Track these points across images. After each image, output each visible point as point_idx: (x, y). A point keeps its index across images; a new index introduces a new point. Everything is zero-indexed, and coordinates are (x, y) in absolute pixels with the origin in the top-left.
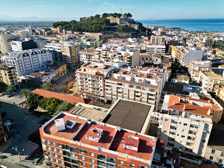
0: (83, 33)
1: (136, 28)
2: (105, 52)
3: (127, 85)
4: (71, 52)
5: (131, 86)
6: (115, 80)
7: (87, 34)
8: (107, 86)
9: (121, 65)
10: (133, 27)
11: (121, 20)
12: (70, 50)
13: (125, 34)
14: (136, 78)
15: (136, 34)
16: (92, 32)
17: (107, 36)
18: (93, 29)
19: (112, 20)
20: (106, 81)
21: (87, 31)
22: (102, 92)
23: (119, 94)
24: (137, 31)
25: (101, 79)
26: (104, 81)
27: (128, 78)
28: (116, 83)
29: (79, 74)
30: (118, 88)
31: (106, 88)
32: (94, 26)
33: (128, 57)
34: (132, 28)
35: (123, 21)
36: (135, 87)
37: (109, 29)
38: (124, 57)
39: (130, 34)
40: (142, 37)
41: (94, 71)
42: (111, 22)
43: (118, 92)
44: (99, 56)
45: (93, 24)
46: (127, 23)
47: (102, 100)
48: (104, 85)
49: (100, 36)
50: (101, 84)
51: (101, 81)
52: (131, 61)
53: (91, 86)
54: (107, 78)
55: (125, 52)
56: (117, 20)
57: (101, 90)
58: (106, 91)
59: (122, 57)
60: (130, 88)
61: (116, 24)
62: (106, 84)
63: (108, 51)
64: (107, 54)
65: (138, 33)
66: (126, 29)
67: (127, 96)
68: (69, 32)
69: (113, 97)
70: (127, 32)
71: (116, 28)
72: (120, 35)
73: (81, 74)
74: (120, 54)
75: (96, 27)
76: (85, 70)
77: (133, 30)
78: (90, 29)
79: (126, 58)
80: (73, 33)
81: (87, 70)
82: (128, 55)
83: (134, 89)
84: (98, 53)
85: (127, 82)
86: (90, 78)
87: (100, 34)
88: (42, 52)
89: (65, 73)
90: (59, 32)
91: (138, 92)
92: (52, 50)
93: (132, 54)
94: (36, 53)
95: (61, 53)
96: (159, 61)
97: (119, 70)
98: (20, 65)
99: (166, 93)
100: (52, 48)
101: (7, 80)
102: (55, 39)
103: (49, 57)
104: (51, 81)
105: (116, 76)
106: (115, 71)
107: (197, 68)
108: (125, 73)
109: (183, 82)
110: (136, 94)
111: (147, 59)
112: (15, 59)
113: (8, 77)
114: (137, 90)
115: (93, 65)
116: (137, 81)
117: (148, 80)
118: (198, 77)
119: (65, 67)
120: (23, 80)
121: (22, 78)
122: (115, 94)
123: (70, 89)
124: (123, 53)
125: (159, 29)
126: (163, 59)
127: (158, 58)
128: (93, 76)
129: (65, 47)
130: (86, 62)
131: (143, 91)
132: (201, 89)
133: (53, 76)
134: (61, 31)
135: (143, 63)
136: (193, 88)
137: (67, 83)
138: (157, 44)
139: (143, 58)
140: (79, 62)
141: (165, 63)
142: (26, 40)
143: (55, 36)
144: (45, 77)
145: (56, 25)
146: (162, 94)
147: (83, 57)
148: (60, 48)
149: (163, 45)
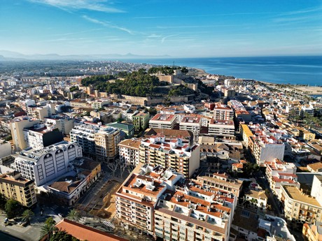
0: (123, 96)
1: (194, 89)
2: (153, 148)
3: (184, 222)
4: (107, 143)
5: (189, 225)
6: (169, 213)
7: (128, 98)
8: (158, 219)
9: (175, 181)
10: (191, 88)
11: (173, 77)
12: (107, 140)
13: (179, 99)
14: (195, 211)
15: (194, 97)
16: (135, 95)
17: (155, 101)
18: (136, 92)
19: (162, 77)
20: (156, 212)
21: (129, 94)
22: (150, 225)
23: (173, 232)
24: (195, 92)
25: (149, 208)
26: (153, 213)
27: (186, 211)
28: (170, 217)
29: (119, 198)
30: (172, 224)
31: (156, 221)
32: (137, 87)
33: (185, 158)
34: (189, 89)
35: (176, 79)
36: (194, 227)
37: (157, 90)
38: (179, 159)
39: (186, 99)
40: (203, 101)
41: (141, 195)
42: (161, 80)
43: (171, 229)
44: (146, 153)
45: (136, 85)
46: (182, 81)
48: (153, 217)
49: (145, 101)
50: (149, 215)
51: (149, 211)
52: (188, 164)
53: (135, 215)
54: (157, 208)
55: (180, 151)
56: (169, 79)
57: (149, 223)
58: (156, 225)
59: (176, 158)
60: (189, 228)
61: (167, 83)
62: (156, 216)
63: (158, 147)
64: (157, 151)
65: (197, 95)
66: (182, 91)
67: (184, 236)
68: (104, 94)
69: (166, 234)
70: (182, 95)
71: (168, 90)
72: (172, 100)
73: (122, 198)
74: (173, 153)
75: (140, 90)
76: (127, 192)
77: (190, 91)
78: (131, 91)
79: (181, 160)
80: (108, 95)
81: (130, 192)
82: (185, 155)
83: (193, 229)
84: (144, 149)
85: (184, 218)
86: (134, 205)
87: (145, 99)
88: (69, 148)
89: (99, 175)
90: (89, 93)
91: (199, 234)
92: (81, 137)
93: (189, 154)
94: (61, 151)
95: (93, 142)
96: (226, 155)
97: (173, 192)
98: (40, 171)
99: (237, 228)
100: (81, 134)
101: (21, 198)
102: (84, 105)
103: (78, 151)
104: (81, 193)
105: (168, 204)
106: (169, 194)
107: (277, 176)
108: (181, 200)
109: (260, 201)
110: (197, 236)
111: (209, 151)
112: (33, 164)
113: (24, 195)
114: (198, 231)
115: (139, 182)
116: (198, 217)
117: (212, 217)
118: (279, 193)
119: (99, 167)
120: (42, 192)
121: (42, 189)
122: (169, 231)
123: (106, 207)
124: (177, 152)
125: (226, 81)
126: (231, 152)
127: (224, 151)
128: (137, 203)
129: (100, 136)
130: (127, 158)
131: (206, 234)
132: (282, 225)
133: (82, 186)
134: (92, 92)
135: (205, 157)
136: (272, 220)
137: (102, 197)
138: (223, 121)
139: (204, 150)
140: (118, 156)
141: (235, 158)
142: (49, 129)
143: (84, 102)
144: (73, 190)
145: (85, 83)
146: (232, 230)
147: (124, 152)
148: (92, 135)
149: (231, 124)
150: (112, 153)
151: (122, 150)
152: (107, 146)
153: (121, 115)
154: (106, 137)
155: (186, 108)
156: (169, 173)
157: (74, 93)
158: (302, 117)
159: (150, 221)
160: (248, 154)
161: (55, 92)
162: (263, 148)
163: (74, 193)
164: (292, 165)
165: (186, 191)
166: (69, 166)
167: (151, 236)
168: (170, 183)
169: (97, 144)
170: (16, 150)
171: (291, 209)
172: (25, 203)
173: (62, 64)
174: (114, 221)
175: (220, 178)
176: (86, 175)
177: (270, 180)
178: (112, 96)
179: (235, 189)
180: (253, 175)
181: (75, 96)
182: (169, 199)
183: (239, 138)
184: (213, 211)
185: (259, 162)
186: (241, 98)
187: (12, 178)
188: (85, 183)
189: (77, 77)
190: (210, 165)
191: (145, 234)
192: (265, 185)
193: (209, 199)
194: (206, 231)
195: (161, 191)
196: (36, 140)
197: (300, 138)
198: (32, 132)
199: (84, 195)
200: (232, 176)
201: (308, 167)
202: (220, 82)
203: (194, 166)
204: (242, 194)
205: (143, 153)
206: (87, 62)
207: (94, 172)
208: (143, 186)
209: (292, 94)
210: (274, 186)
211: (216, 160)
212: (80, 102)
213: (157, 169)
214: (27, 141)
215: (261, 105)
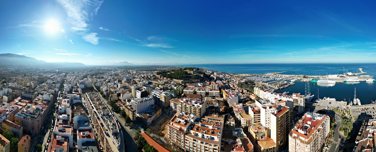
0: (173, 79)
1: (202, 76)
2: (185, 103)
3: (199, 141)
4: (165, 100)
5: (202, 143)
6: (192, 136)
7: (175, 80)
8: (187, 140)
9: (195, 119)
11: (194, 72)
12: (165, 98)
13: (196, 80)
14: (205, 135)
15: (202, 80)
16: (177, 79)
17: (186, 81)
18: (178, 77)
19: (188, 71)
20: (186, 136)
21: (175, 79)
22: (183, 144)
23: (194, 148)
24: (202, 78)
25: (182, 134)
26: (184, 136)
27: (200, 135)
28: (192, 139)
29: (169, 127)
30: (194, 143)
31: (186, 141)
32: (179, 76)
33: (199, 108)
35: (195, 73)
36: (204, 144)
37: (187, 77)
38: (197, 108)
39: (199, 80)
40: (206, 81)
41: (179, 127)
42: (188, 73)
43: (194, 146)
44: (182, 106)
45: (178, 75)
46: (197, 73)
47: (183, 149)
49: (182, 81)
50: (183, 138)
51: (183, 135)
52: (201, 111)
53: (175, 137)
54: (186, 134)
55: (197, 105)
56: (192, 72)
57: (182, 142)
58: (186, 144)
59: (195, 108)
60: (202, 144)
61: (191, 74)
62: (186, 138)
63: (187, 103)
64: (186, 105)
65: (203, 79)
66: (197, 77)
67: (200, 150)
68: (165, 78)
69: (191, 149)
70: (197, 79)
71: (191, 77)
72: (193, 81)
73: (170, 127)
74: (194, 106)
76: (173, 124)
78: (176, 77)
79: (197, 109)
80: (167, 79)
81: (174, 124)
82: (199, 107)
83: (204, 145)
84: (181, 104)
85: (199, 139)
86: (175, 132)
87: (182, 80)
88: (150, 100)
89: (160, 114)
90: (159, 78)
91: (207, 147)
92: (154, 96)
93: (201, 106)
94: (147, 101)
95: (159, 99)
96: (217, 105)
97: (194, 125)
98: (138, 107)
99: (224, 140)
100: (155, 94)
101: (131, 116)
102: (157, 82)
103: (153, 102)
104: (152, 121)
105: (192, 132)
106: (192, 127)
107: (237, 110)
108: (198, 130)
109: (232, 123)
110: (206, 149)
111: (210, 103)
112: (137, 104)
113: (132, 116)
114: (206, 146)
115: (178, 120)
116: (206, 137)
117: (212, 136)
118: (238, 117)
119: (161, 110)
120: (138, 116)
121: (138, 115)
122: (192, 147)
123: (163, 131)
124: (196, 105)
125: (215, 73)
126: (219, 103)
127: (216, 103)
128: (177, 131)
129: (162, 96)
130: (173, 107)
131: (210, 147)
132: (241, 131)
133: (153, 118)
134: (160, 77)
135: (208, 106)
136: (237, 130)
137: (161, 125)
138: (215, 90)
139: (208, 103)
140: (169, 106)
141: (221, 106)
142: (143, 90)
143: (157, 81)
144: (149, 119)
145: (158, 74)
146: (222, 141)
147: (172, 104)
148: (159, 95)
149: (218, 90)
150: (167, 105)
151: (171, 103)
152: (165, 101)
153: (172, 87)
154: (165, 97)
155: (199, 85)
156: (192, 116)
157: (154, 77)
158: (242, 85)
159: (183, 141)
160: (225, 103)
161: (147, 77)
162: (231, 99)
163: (149, 121)
164: (241, 104)
165: (200, 125)
166: (149, 108)
167: (183, 150)
168: (192, 121)
169: (161, 99)
170: (132, 97)
171: (243, 123)
172: (132, 119)
173: (151, 66)
174: (166, 139)
175: (215, 116)
176: (155, 113)
177: (235, 112)
178: (168, 79)
179: (222, 120)
180: (229, 112)
181: (154, 79)
182: (192, 129)
183: (222, 96)
184: (213, 133)
185: (230, 106)
186: (221, 79)
187: (129, 107)
188: (154, 117)
189: (155, 71)
190: (210, 110)
191: (180, 148)
192: (233, 115)
193: (211, 127)
194: (210, 145)
195: (188, 125)
196: (139, 94)
197: (242, 93)
198: (138, 91)
199: (154, 122)
200: (220, 114)
201: (247, 104)
202: (213, 73)
203: (203, 111)
204: (225, 122)
205: (180, 106)
206: (160, 66)
207: (158, 112)
208: (180, 122)
209: (238, 77)
210: (236, 115)
211: (213, 107)
212: (156, 81)
213: (186, 114)
214: (136, 94)
215: (228, 82)
